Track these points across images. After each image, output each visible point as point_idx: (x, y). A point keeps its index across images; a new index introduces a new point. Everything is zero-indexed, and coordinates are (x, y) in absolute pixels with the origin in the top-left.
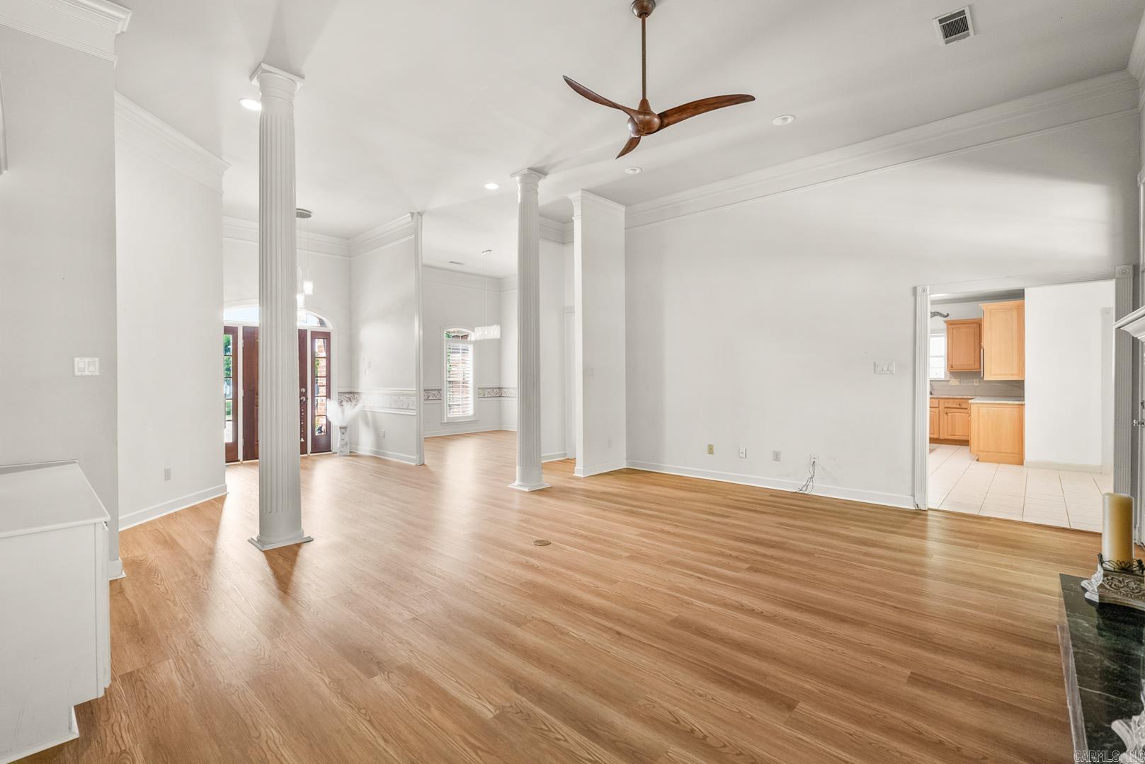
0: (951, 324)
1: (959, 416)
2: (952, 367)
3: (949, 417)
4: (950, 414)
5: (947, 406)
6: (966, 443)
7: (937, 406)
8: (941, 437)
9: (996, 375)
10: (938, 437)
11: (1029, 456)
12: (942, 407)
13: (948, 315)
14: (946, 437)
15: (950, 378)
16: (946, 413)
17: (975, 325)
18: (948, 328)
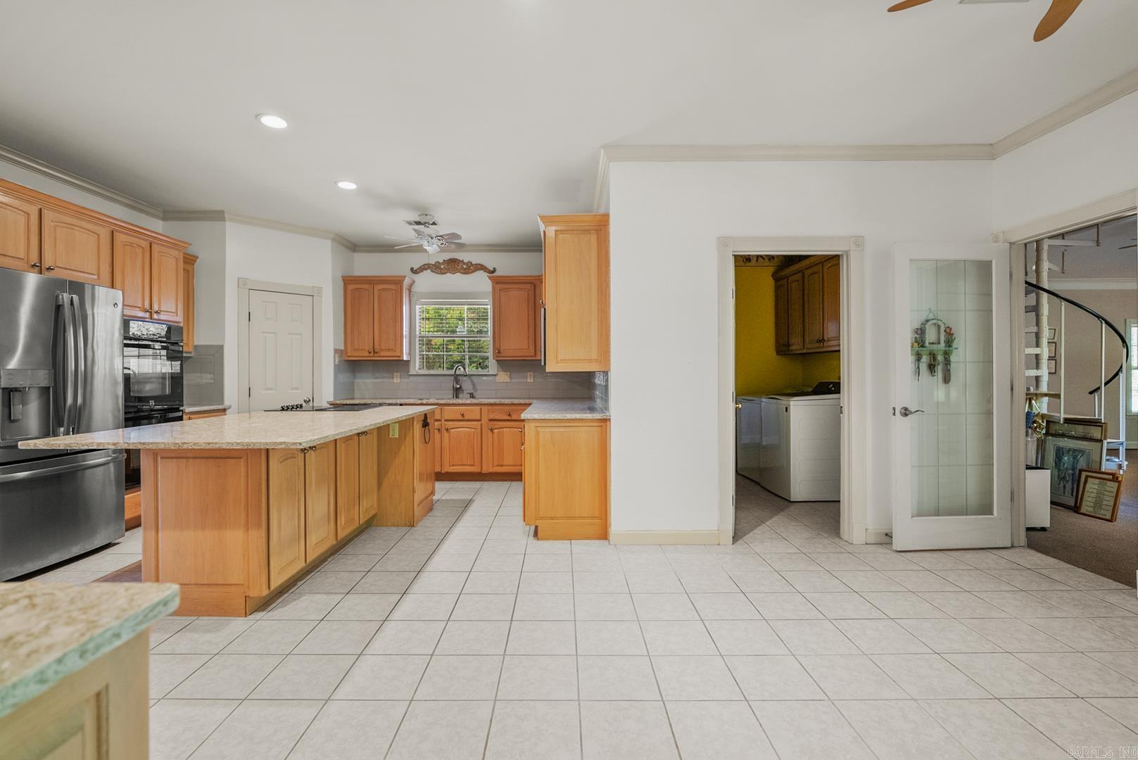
0: (497, 283)
1: (508, 433)
2: (499, 352)
3: (495, 435)
4: (496, 431)
5: (491, 417)
6: (517, 476)
7: (479, 418)
8: (485, 470)
9: (564, 361)
10: (479, 470)
11: (617, 524)
12: (485, 420)
13: (494, 271)
14: (492, 470)
15: (498, 371)
16: (492, 430)
17: (529, 286)
18: (494, 288)
